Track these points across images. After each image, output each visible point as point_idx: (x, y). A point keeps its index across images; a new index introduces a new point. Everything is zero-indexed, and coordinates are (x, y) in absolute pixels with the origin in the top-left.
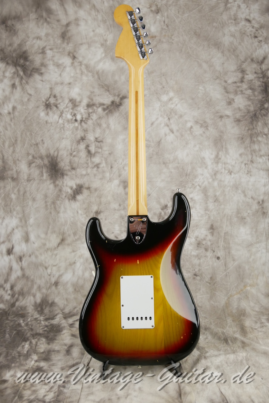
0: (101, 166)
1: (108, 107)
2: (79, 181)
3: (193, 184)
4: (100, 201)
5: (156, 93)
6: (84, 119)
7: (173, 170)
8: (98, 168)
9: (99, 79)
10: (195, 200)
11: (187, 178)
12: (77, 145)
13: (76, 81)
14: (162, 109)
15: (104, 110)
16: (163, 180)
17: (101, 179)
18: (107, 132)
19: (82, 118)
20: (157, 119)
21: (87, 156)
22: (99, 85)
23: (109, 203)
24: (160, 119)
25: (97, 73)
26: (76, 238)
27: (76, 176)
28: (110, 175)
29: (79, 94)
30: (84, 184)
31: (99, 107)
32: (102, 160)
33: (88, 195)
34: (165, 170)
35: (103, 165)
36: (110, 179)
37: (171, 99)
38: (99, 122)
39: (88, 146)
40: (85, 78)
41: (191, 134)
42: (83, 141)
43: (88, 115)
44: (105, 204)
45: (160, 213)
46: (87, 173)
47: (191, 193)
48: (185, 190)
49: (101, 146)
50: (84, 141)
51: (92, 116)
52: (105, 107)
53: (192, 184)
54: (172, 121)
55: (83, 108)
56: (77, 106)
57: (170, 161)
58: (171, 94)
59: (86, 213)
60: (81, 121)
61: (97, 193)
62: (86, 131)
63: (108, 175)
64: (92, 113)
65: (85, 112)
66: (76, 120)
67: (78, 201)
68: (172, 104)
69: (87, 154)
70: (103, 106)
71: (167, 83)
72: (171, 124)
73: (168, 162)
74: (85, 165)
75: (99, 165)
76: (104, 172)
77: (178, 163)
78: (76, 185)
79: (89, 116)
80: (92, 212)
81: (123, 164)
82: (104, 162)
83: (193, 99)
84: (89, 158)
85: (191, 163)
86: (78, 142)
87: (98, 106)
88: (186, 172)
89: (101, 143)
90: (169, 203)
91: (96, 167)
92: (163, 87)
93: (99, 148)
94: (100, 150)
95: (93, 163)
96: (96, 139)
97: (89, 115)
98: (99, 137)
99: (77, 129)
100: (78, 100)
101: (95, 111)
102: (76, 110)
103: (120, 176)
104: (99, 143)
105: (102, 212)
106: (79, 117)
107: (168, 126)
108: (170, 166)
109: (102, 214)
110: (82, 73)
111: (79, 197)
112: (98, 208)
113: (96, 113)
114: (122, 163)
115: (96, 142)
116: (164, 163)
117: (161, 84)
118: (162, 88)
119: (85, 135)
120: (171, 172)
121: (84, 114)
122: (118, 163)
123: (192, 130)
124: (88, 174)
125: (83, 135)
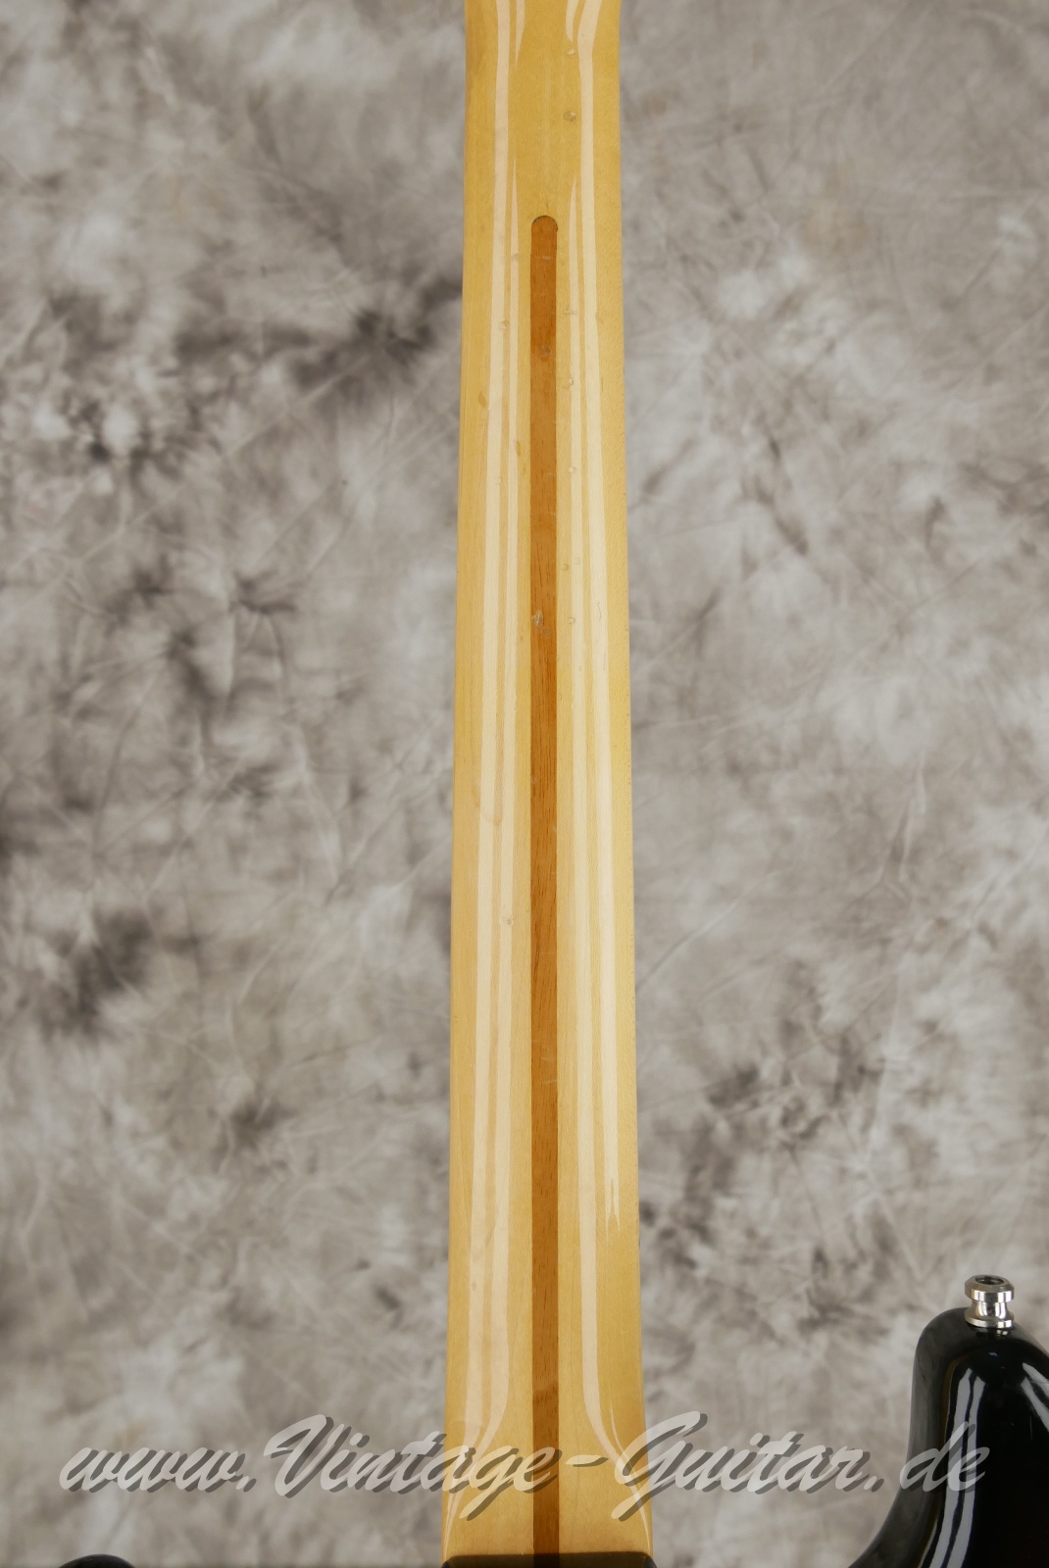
0: (283, 782)
1: (330, 359)
2: (116, 895)
3: (942, 923)
4: (275, 1036)
5: (684, 259)
6: (158, 445)
7: (797, 822)
8: (259, 795)
9: (268, 146)
10: (954, 1038)
11: (903, 876)
12: (110, 631)
13: (99, 162)
14: (727, 377)
15: (305, 376)
16: (724, 893)
17: (279, 877)
18: (327, 535)
19: (146, 435)
20: (688, 446)
21: (180, 711)
22: (270, 194)
23: (340, 1050)
24: (713, 447)
25: (257, 105)
26: (98, 1301)
27: (99, 857)
28: (345, 849)
29: (124, 263)
30: (159, 912)
31: (270, 353)
32: (286, 742)
33: (187, 997)
34: (742, 819)
35: (298, 773)
36: (346, 877)
37: (789, 305)
38: (264, 462)
39: (183, 642)
40: (162, 142)
41: (937, 557)
42: (150, 605)
43: (184, 413)
44: (311, 1058)
45: (705, 1131)
46: (178, 830)
47: (929, 984)
48: (882, 961)
49: (279, 639)
50: (160, 601)
51: (218, 420)
52: (311, 355)
53: (930, 923)
54: (792, 465)
55: (154, 360)
56: (110, 346)
57: (775, 750)
58: (795, 267)
59: (169, 1123)
60: (140, 455)
61: (249, 978)
62: (170, 528)
63: (327, 846)
64: (213, 397)
65: (165, 394)
66: (100, 452)
67: (111, 1036)
68: (799, 337)
69: (179, 693)
70: (293, 353)
71: (765, 183)
72: (788, 485)
73: (765, 758)
74: (168, 776)
75: (265, 778)
76: (299, 825)
77: (839, 771)
78: (97, 918)
79: (195, 421)
80: (212, 1114)
81: (438, 767)
82: (300, 752)
83: (950, 304)
84: (196, 730)
85: (932, 772)
86: (117, 612)
87: (259, 347)
88: (891, 835)
89: (281, 618)
90: (765, 1052)
91: (246, 792)
92: (737, 216)
93: (266, 653)
94: (273, 670)
95: (223, 760)
96: (247, 585)
97: (194, 411)
98: (267, 575)
99: (105, 512)
100: (116, 301)
101: (242, 383)
102: (104, 380)
103: (415, 853)
104: (267, 623)
105: (287, 1114)
106: (120, 430)
107: (765, 498)
108: (780, 788)
109: (285, 1132)
110: (144, 106)
111: (122, 1011)
112: (260, 1087)
113: (245, 402)
114: (429, 763)
115: (244, 612)
116: (734, 769)
117: (722, 192)
118: (723, 224)
119: (163, 560)
120: (786, 835)
121: (156, 403)
122: (399, 766)
123: (939, 527)
124: (189, 844)
125: (148, 557)
